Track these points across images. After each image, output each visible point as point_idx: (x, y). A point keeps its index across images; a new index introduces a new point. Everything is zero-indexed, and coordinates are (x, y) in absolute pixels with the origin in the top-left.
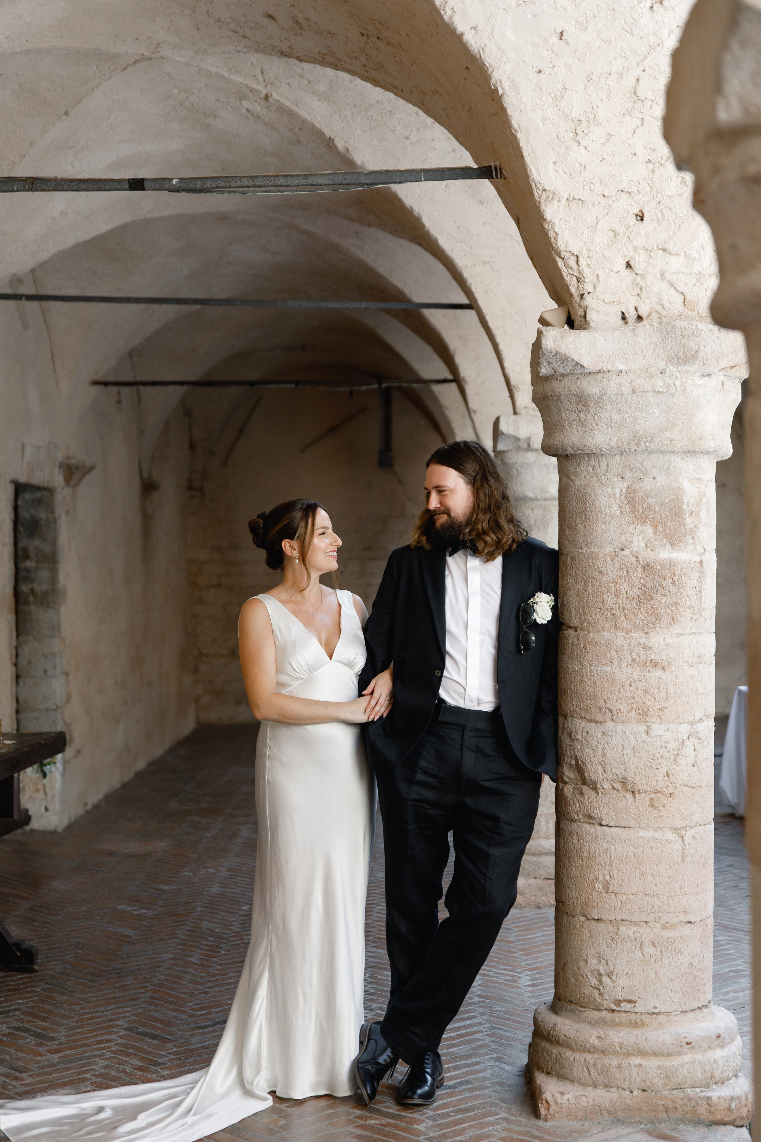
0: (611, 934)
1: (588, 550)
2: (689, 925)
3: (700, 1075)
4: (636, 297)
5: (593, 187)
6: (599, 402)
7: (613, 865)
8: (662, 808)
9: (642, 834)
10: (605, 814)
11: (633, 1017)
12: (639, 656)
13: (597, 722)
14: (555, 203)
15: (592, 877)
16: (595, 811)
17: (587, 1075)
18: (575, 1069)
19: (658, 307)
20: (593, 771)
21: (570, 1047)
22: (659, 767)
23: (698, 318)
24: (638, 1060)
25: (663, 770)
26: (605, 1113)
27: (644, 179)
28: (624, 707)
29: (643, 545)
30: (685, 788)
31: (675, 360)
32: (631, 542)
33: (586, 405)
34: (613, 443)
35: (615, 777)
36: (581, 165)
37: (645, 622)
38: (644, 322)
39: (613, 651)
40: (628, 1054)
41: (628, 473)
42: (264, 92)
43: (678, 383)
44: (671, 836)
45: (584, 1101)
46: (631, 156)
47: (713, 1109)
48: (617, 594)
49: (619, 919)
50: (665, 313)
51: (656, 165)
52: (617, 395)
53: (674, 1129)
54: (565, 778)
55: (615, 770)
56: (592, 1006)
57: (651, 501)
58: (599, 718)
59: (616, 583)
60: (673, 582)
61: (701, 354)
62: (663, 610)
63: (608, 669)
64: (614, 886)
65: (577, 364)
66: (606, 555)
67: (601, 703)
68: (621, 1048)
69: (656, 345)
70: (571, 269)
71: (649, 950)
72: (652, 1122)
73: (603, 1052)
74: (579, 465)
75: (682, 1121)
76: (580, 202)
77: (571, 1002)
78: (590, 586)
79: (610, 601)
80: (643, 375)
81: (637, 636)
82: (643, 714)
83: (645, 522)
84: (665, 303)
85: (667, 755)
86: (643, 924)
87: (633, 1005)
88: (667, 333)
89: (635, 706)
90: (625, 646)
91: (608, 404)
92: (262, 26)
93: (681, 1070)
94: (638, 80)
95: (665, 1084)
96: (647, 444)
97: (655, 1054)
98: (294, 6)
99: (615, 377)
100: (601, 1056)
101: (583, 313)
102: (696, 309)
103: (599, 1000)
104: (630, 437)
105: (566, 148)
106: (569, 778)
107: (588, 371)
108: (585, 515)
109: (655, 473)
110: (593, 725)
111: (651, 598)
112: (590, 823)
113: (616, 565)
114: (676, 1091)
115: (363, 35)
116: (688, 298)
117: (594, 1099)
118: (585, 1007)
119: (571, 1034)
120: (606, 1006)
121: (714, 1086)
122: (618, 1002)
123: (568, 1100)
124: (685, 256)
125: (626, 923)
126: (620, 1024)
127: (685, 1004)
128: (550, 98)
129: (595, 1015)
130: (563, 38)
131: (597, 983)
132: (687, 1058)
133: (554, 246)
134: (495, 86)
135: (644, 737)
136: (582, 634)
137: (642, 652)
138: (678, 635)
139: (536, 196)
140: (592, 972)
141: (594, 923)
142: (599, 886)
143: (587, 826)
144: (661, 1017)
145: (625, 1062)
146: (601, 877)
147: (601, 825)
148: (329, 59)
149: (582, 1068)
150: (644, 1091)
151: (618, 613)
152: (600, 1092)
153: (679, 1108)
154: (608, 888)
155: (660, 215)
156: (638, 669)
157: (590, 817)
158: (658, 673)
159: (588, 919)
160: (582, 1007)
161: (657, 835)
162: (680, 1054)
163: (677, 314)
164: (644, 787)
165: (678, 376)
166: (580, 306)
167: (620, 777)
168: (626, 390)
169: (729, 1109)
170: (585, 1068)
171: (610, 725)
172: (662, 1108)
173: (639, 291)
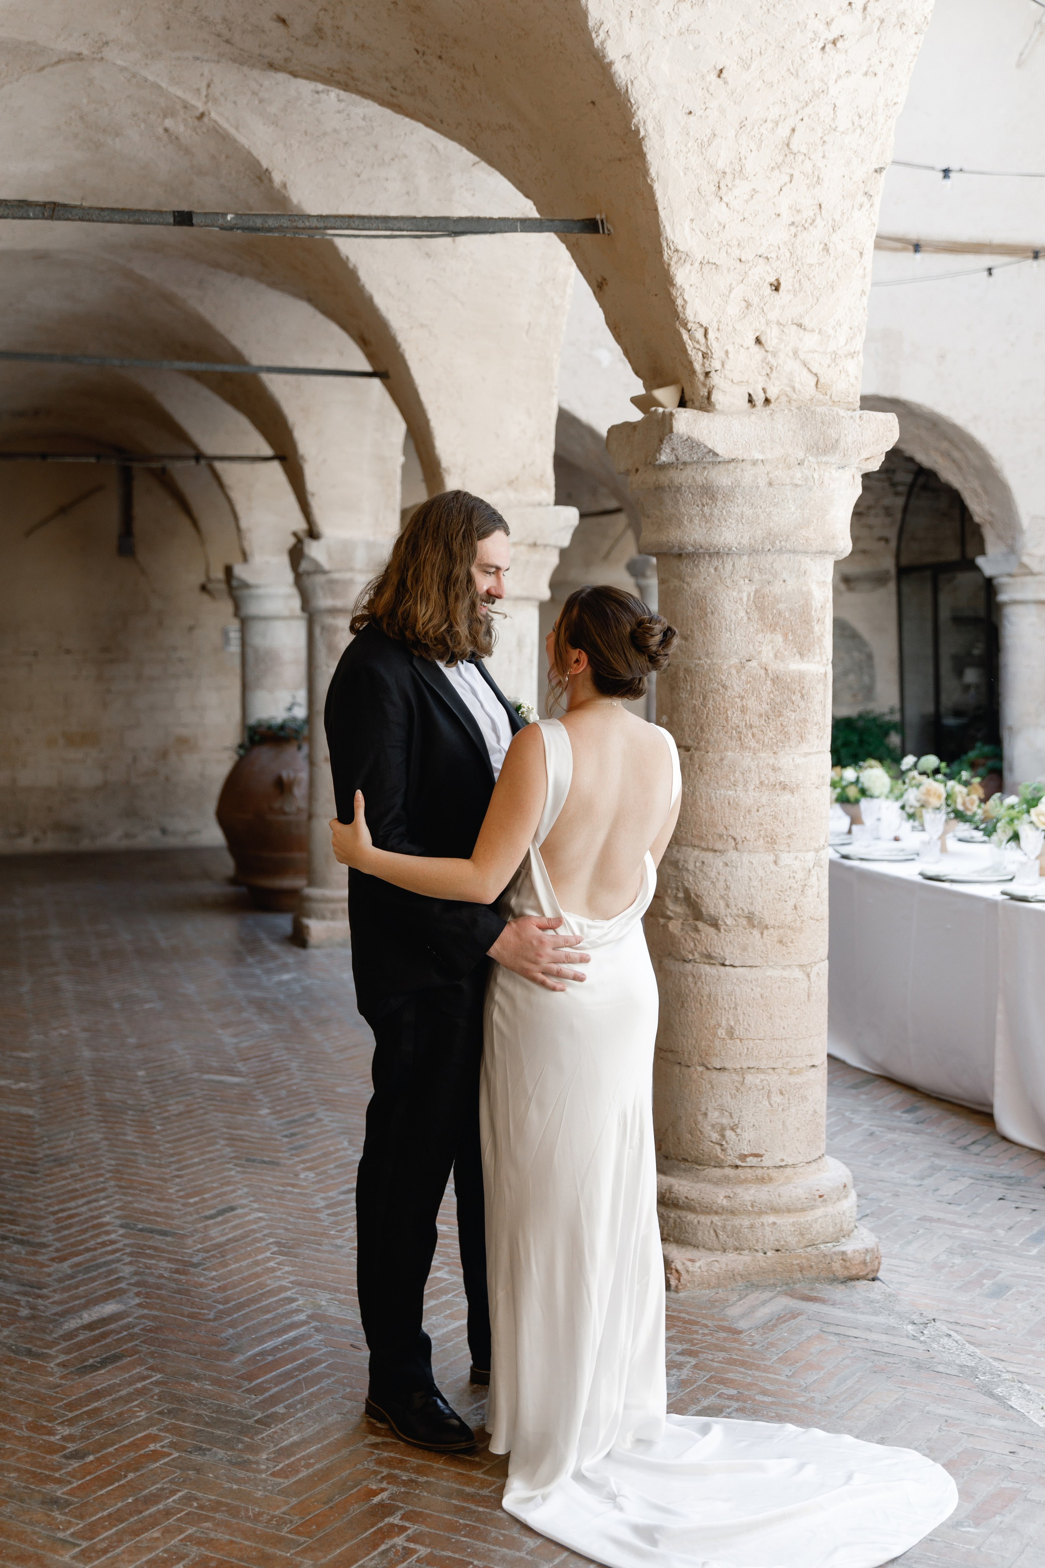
0: (736, 1084)
1: (709, 661)
2: (813, 1069)
3: (831, 1229)
4: (765, 378)
5: (729, 250)
6: (729, 495)
7: (739, 1008)
8: (790, 944)
9: (769, 973)
10: (730, 953)
11: (759, 1172)
12: (768, 779)
13: (715, 851)
14: (688, 266)
15: (713, 1022)
16: (717, 950)
17: (715, 1238)
18: (700, 1234)
19: (788, 389)
20: (712, 904)
21: (691, 1209)
22: (787, 899)
23: (830, 403)
24: (771, 1219)
25: (791, 903)
26: (738, 1278)
27: (785, 243)
28: (751, 835)
29: (771, 655)
30: (813, 921)
31: (815, 450)
32: (760, 652)
33: (713, 498)
34: (745, 541)
35: (740, 912)
36: (720, 224)
37: (775, 741)
38: (772, 406)
39: (738, 772)
40: (761, 1213)
41: (756, 575)
42: (201, 110)
43: (816, 476)
44: (798, 974)
45: (716, 1268)
46: (774, 216)
47: (848, 1264)
48: (744, 710)
49: (745, 1066)
50: (795, 396)
51: (799, 228)
52: (752, 488)
53: (812, 1289)
54: (669, 913)
55: (740, 905)
56: (712, 1164)
57: (782, 606)
58: (719, 846)
59: (742, 698)
60: (802, 696)
61: (842, 444)
62: (793, 728)
63: (730, 792)
64: (739, 1031)
65: (710, 451)
66: (730, 667)
67: (721, 829)
68: (752, 1206)
69: (795, 432)
70: (698, 342)
71: (777, 1099)
72: (787, 1284)
73: (732, 1213)
74: (697, 566)
75: (817, 1279)
76: (714, 266)
77: (685, 1160)
78: (711, 702)
79: (735, 718)
80: (780, 466)
81: (765, 756)
82: (772, 841)
83: (775, 630)
84: (798, 386)
85: (795, 886)
86: (770, 1071)
87: (759, 1159)
88: (807, 419)
89: (762, 833)
90: (753, 768)
91: (740, 498)
92: (263, 31)
93: (814, 1225)
94: (793, 130)
95: (799, 1241)
96: (783, 543)
97: (789, 1211)
98: (325, 10)
99: (749, 467)
100: (730, 1216)
101: (706, 394)
102: (829, 393)
103: (722, 1157)
104: (764, 535)
105: (707, 204)
106: (675, 913)
107: (719, 459)
108: (705, 622)
109: (785, 575)
110: (710, 855)
111: (780, 715)
112: (709, 964)
113: (743, 677)
114: (810, 1248)
115: (417, 52)
116: (822, 380)
117: (727, 1264)
118: (704, 1165)
119: (694, 1195)
120: (729, 1163)
121: (843, 1240)
122: (743, 1157)
123: (700, 1267)
124: (819, 332)
125: (752, 1071)
126: (746, 1181)
127: (810, 1154)
128: (696, 145)
129: (717, 1172)
130: (723, 75)
131: (719, 1137)
132: (819, 1212)
133: (681, 315)
134: (636, 126)
135: (773, 867)
136: (697, 754)
137: (771, 773)
138: (806, 754)
139: (666, 257)
140: (713, 1126)
141: (715, 1073)
142: (722, 1032)
143: (707, 966)
144: (788, 1171)
145: (758, 1222)
146: (724, 1023)
147: (723, 965)
148: (338, 77)
149: (709, 1232)
150: (777, 1250)
151: (745, 731)
152: (731, 1256)
153: (815, 1267)
154: (732, 1034)
155: (797, 285)
156: (767, 793)
157: (709, 956)
158: (786, 797)
159: (708, 1069)
160: (700, 1164)
161: (786, 974)
162: (813, 1208)
163: (808, 397)
164: (772, 922)
165: (817, 468)
166: (704, 385)
167: (746, 911)
168: (762, 482)
169: (864, 1263)
170: (712, 1232)
171: (733, 855)
172: (796, 1267)
173: (769, 371)
